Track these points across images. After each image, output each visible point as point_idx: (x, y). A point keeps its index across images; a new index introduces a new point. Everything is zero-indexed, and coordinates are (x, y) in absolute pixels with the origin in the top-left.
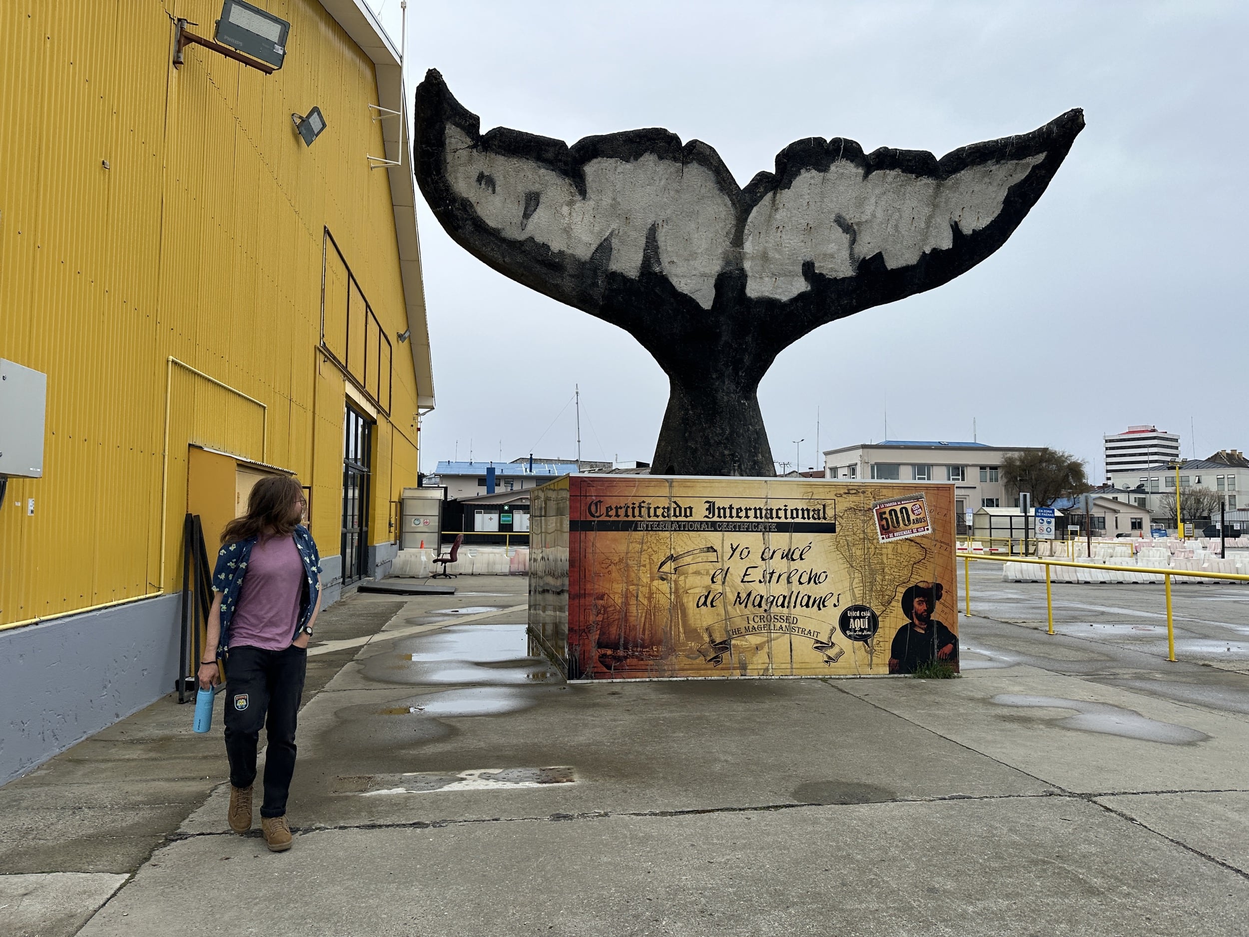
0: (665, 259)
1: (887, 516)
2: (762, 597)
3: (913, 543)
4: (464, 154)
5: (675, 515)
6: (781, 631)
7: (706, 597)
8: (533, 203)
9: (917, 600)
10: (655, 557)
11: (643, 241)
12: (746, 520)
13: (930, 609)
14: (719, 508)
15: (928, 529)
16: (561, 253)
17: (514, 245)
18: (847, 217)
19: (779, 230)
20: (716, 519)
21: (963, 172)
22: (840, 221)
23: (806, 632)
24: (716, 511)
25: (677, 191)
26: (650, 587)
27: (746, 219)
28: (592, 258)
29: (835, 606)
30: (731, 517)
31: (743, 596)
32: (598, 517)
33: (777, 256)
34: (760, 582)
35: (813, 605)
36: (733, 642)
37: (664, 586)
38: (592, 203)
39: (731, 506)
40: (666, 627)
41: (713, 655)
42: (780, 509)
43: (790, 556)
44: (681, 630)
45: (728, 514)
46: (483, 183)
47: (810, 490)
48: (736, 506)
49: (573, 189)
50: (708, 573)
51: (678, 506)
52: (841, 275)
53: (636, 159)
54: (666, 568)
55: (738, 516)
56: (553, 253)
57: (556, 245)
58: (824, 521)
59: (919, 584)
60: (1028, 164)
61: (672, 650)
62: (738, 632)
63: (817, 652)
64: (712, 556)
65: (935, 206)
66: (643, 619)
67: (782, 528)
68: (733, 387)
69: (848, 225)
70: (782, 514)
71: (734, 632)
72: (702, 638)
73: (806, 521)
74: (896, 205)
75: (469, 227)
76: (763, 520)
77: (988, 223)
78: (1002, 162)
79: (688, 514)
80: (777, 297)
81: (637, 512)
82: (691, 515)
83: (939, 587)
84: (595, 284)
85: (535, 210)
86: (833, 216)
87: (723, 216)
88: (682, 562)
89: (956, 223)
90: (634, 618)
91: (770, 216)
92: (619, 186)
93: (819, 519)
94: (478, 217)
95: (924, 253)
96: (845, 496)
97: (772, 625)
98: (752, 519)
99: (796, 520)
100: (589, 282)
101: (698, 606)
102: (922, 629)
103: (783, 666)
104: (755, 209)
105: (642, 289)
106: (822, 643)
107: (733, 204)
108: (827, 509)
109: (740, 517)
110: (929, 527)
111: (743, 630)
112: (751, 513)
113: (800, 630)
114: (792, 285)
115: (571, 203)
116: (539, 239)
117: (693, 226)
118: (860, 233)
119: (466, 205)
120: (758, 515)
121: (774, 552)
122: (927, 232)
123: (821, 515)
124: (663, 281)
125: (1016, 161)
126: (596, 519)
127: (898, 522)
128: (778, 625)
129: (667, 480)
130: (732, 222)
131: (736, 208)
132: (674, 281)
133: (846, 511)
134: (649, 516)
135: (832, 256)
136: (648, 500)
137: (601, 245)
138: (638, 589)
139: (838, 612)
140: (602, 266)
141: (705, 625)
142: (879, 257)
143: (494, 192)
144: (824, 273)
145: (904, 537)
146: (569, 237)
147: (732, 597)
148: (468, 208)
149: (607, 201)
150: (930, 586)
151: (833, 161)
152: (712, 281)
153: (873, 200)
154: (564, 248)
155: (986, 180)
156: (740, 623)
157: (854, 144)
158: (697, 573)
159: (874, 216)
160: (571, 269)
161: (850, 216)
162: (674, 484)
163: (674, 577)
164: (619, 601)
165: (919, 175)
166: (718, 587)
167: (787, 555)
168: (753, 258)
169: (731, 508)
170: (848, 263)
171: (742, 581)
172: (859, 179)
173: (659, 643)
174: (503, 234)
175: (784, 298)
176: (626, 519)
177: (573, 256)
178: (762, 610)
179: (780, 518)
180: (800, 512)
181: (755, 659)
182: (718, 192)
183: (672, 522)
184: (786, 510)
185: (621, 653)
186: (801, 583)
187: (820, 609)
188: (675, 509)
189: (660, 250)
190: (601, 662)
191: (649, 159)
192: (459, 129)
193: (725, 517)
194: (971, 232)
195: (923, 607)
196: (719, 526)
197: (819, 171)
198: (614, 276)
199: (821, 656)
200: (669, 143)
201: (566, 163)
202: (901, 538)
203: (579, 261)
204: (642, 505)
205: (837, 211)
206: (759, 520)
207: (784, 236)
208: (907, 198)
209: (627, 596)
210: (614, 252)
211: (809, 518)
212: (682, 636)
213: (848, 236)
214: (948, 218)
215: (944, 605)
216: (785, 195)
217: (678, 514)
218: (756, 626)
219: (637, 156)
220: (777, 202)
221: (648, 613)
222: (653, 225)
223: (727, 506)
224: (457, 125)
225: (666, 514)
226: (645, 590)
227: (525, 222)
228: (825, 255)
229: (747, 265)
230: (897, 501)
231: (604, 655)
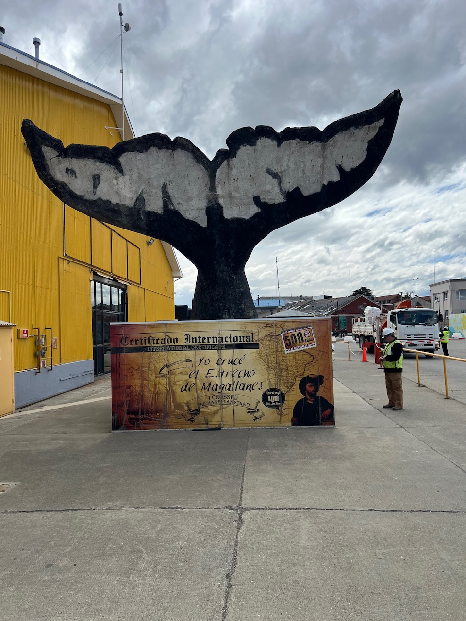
0: (175, 202)
1: (290, 338)
2: (217, 385)
3: (305, 353)
4: (55, 160)
5: (168, 343)
6: (228, 403)
7: (186, 386)
8: (97, 180)
9: (308, 384)
10: (157, 366)
11: (160, 194)
12: (208, 343)
13: (317, 390)
14: (193, 338)
15: (314, 345)
16: (117, 204)
17: (92, 203)
18: (273, 169)
19: (236, 180)
20: (191, 344)
21: (336, 136)
22: (269, 171)
23: (242, 404)
24: (191, 339)
25: (173, 165)
26: (155, 382)
27: (215, 176)
28: (135, 205)
29: (259, 389)
30: (200, 342)
31: (207, 385)
32: (126, 345)
33: (237, 195)
34: (216, 377)
35: (247, 389)
36: (201, 410)
37: (164, 381)
38: (127, 177)
39: (199, 336)
40: (164, 403)
41: (189, 417)
42: (227, 337)
43: (233, 363)
44: (172, 404)
45: (198, 341)
46: (69, 173)
47: (244, 325)
48: (202, 336)
49: (116, 171)
50: (187, 373)
51: (170, 338)
52: (277, 202)
53: (146, 151)
54: (164, 371)
55: (203, 342)
56: (113, 205)
57: (114, 200)
58: (252, 342)
59: (309, 376)
60: (376, 126)
61: (167, 415)
62: (204, 405)
63: (249, 414)
64: (189, 364)
65: (325, 157)
66: (151, 399)
67: (228, 347)
68: (226, 268)
69: (275, 173)
70: (228, 339)
71: (202, 404)
72: (184, 408)
73: (242, 343)
74: (301, 159)
75: (68, 197)
76: (217, 343)
77: (360, 163)
78: (360, 127)
79: (175, 342)
80: (243, 217)
81: (147, 342)
82: (177, 342)
83: (321, 377)
84: (140, 219)
85: (99, 184)
86: (265, 170)
87: (202, 176)
88: (172, 368)
89: (340, 165)
90: (146, 399)
91: (228, 173)
92: (140, 166)
93: (250, 341)
94: (71, 191)
95: (324, 185)
96: (264, 328)
97: (223, 400)
98: (211, 343)
99: (236, 343)
100: (136, 218)
101: (182, 391)
102: (312, 401)
103: (229, 422)
104: (218, 170)
105: (166, 219)
106: (252, 409)
107: (206, 169)
108: (254, 335)
109: (205, 342)
110: (315, 343)
111: (207, 404)
112: (211, 340)
113: (239, 403)
114: (250, 210)
115: (116, 178)
116: (104, 198)
117: (187, 182)
118: (283, 178)
119: (63, 185)
120: (215, 341)
121: (224, 361)
122: (323, 173)
123: (251, 339)
124: (177, 214)
125: (367, 126)
126: (125, 346)
127: (296, 341)
128: (227, 400)
129: (164, 324)
130: (207, 179)
131: (208, 171)
132: (183, 213)
133: (265, 336)
134: (154, 344)
135: (269, 192)
136: (153, 335)
137: (138, 198)
138: (148, 383)
139: (261, 393)
140: (141, 208)
141: (185, 401)
142: (297, 190)
143: (76, 176)
144: (267, 201)
145: (299, 350)
146: (120, 195)
147: (200, 386)
148: (65, 187)
149: (135, 175)
150: (316, 377)
151: (258, 139)
152: (204, 212)
153: (286, 158)
154: (118, 202)
155: (352, 138)
156: (204, 399)
157: (268, 128)
158: (181, 373)
159: (288, 166)
160: (124, 212)
161: (275, 169)
162: (168, 326)
163: (168, 376)
164: (138, 389)
165: (311, 140)
166: (192, 381)
167: (231, 362)
168: (223, 197)
169: (199, 337)
170: (280, 194)
171: (206, 377)
172: (276, 146)
173: (160, 411)
174: (85, 198)
175: (247, 218)
176: (141, 346)
177: (124, 205)
178: (217, 392)
179: (227, 342)
180: (239, 338)
181: (213, 419)
182: (196, 163)
183: (167, 346)
184: (230, 337)
185: (140, 417)
186: (239, 377)
187: (250, 391)
188: (168, 339)
189: (171, 198)
190: (129, 422)
191: (153, 150)
192: (49, 148)
193: (196, 342)
194: (350, 170)
195: (312, 388)
196: (193, 348)
197: (251, 145)
198: (149, 214)
199: (251, 417)
200: (162, 141)
201: (109, 158)
202: (298, 350)
203: (128, 207)
204: (150, 338)
205: (266, 166)
206: (215, 343)
207: (238, 183)
208: (306, 154)
209: (142, 387)
210: (146, 201)
211: (244, 341)
212: (173, 407)
213: (276, 180)
214: (334, 163)
215: (324, 387)
216: (234, 161)
217: (170, 342)
218: (214, 401)
219: (147, 149)
220: (231, 165)
221: (154, 395)
222: (164, 185)
223: (197, 337)
224: (48, 146)
225: (163, 342)
226: (153, 383)
227: (95, 190)
228: (265, 191)
229: (221, 201)
230: (295, 329)
231: (131, 418)
